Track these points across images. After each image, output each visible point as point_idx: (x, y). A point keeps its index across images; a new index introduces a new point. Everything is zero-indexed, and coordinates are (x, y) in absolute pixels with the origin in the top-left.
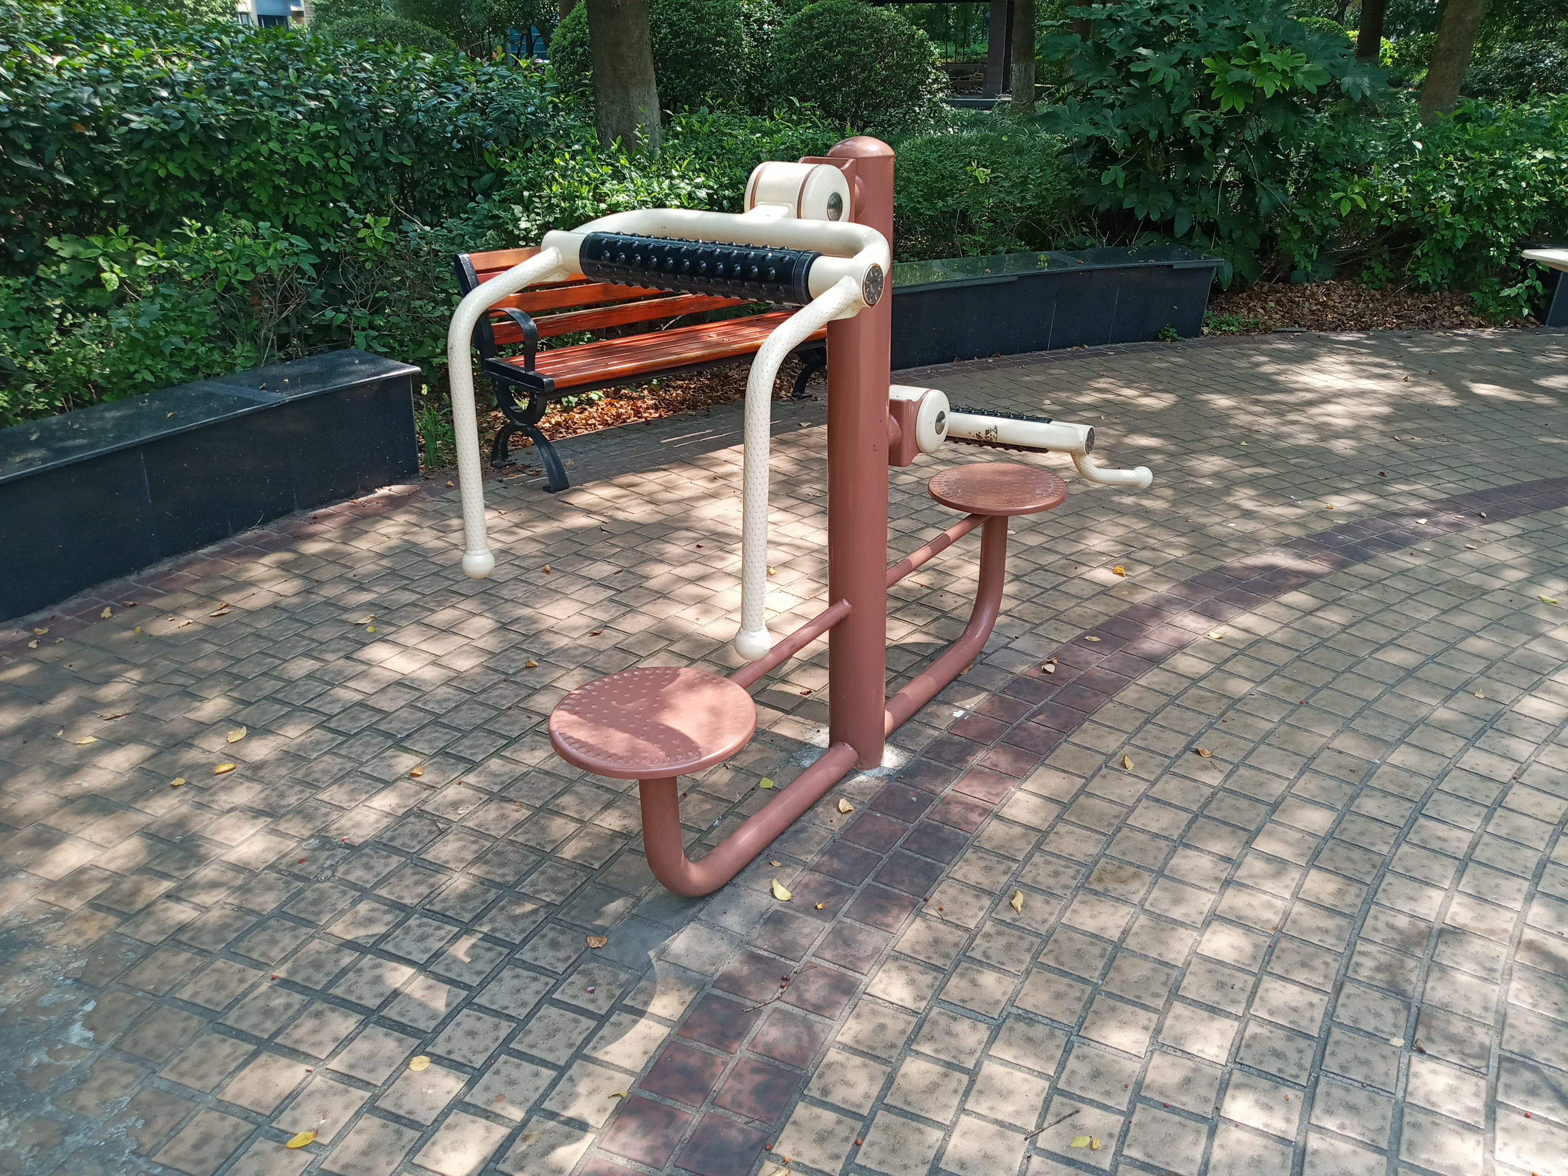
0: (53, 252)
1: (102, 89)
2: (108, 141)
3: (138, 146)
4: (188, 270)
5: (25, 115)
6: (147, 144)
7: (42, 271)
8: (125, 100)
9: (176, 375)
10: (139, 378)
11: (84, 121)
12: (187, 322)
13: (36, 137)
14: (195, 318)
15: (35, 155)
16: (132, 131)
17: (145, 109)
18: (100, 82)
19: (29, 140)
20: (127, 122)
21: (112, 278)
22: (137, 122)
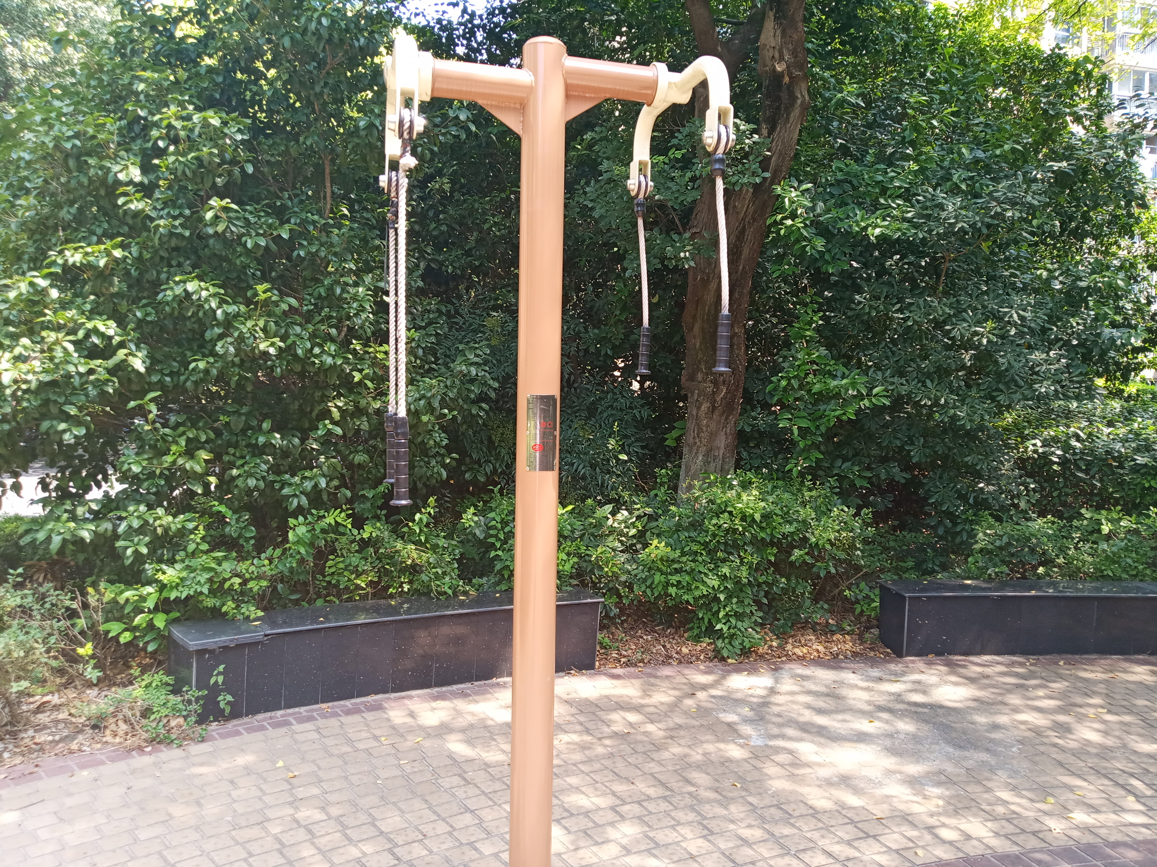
0: (1082, 515)
1: (1127, 444)
2: (1123, 468)
3: (1138, 471)
4: (1145, 530)
5: (1087, 454)
6: (1142, 471)
7: (1075, 523)
8: (1137, 450)
9: (1125, 576)
10: (1105, 573)
11: (1114, 458)
12: (1137, 553)
13: (1089, 464)
14: (1142, 552)
15: (1086, 472)
16: (1136, 464)
17: (1147, 454)
18: (1127, 441)
19: (1085, 465)
20: (1136, 460)
21: (1106, 529)
22: (1140, 460)
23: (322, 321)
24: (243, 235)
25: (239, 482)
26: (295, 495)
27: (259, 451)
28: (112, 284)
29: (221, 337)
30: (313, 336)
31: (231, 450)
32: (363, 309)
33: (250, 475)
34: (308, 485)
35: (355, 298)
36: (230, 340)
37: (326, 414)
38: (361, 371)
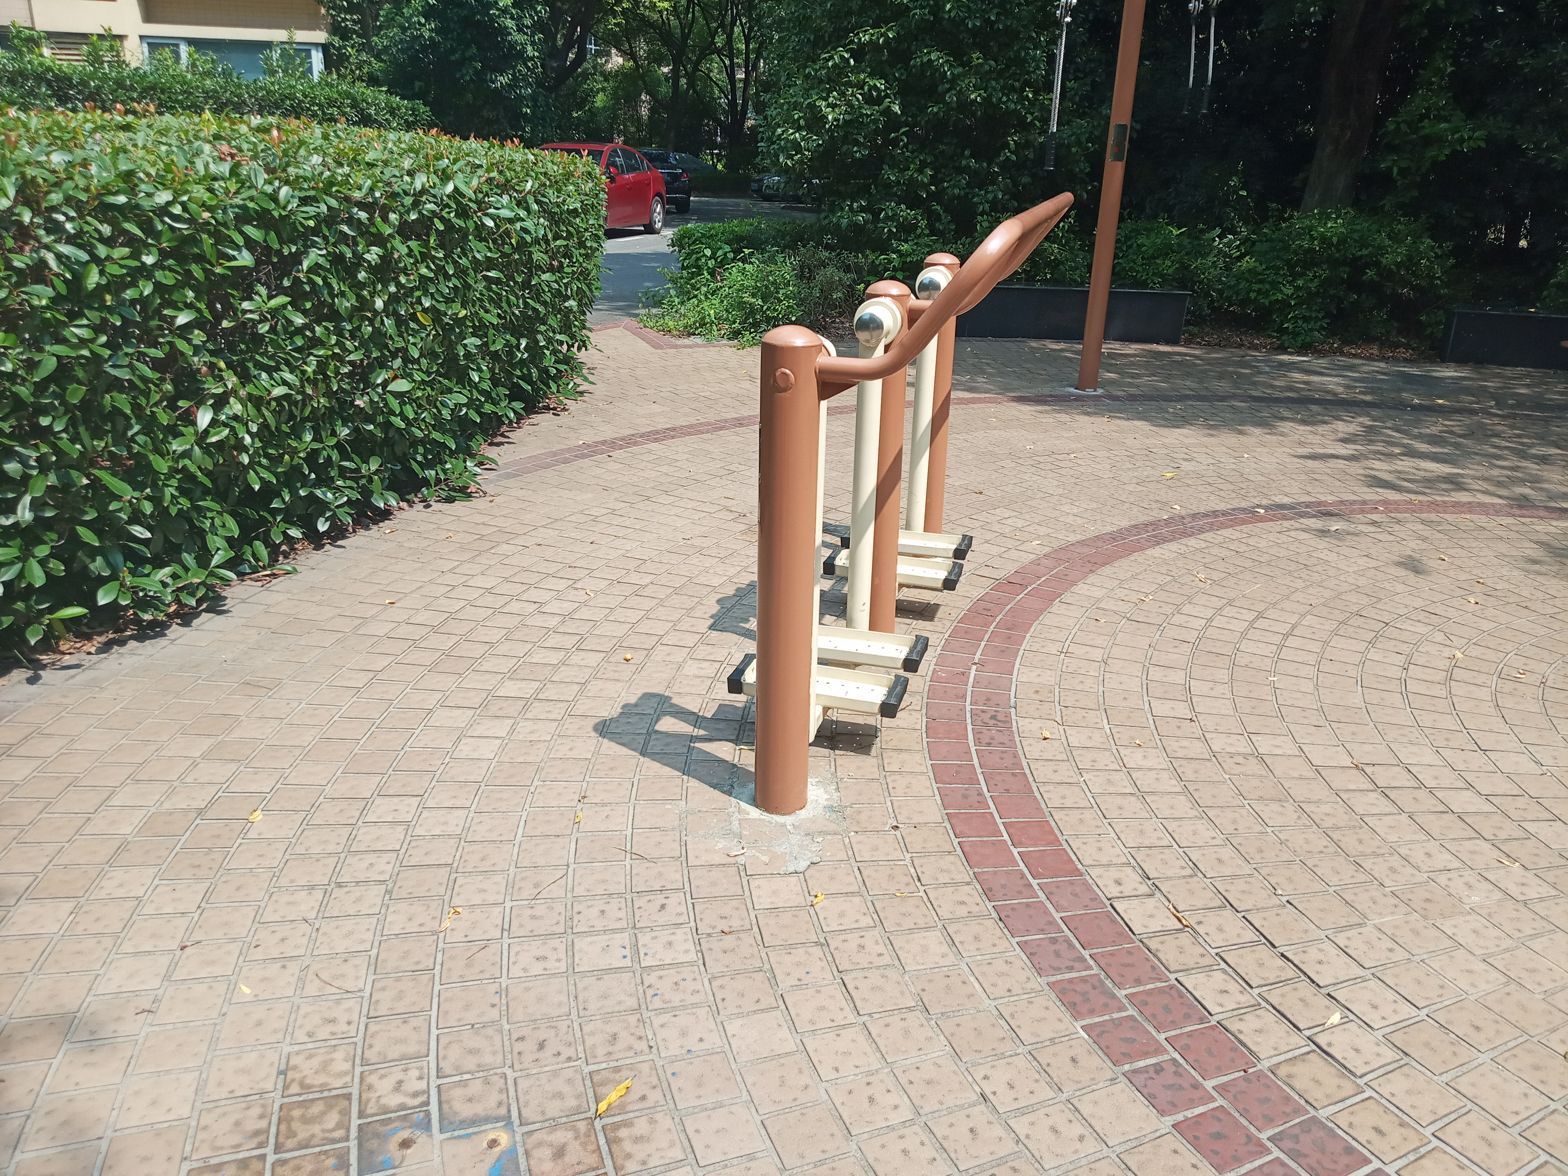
23: (1010, 78)
24: (966, 18)
25: (949, 190)
26: (981, 203)
27: (960, 170)
28: (883, 55)
29: (949, 90)
30: (1003, 88)
31: (943, 170)
32: (1038, 68)
33: (955, 186)
34: (990, 196)
35: (1034, 58)
36: (954, 92)
37: (1007, 145)
38: (1032, 114)
